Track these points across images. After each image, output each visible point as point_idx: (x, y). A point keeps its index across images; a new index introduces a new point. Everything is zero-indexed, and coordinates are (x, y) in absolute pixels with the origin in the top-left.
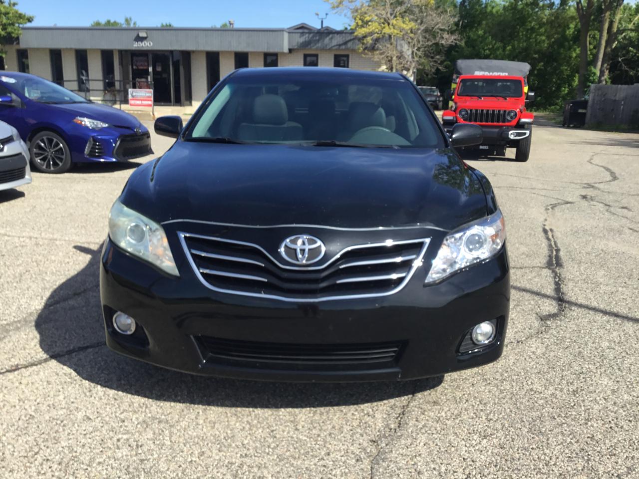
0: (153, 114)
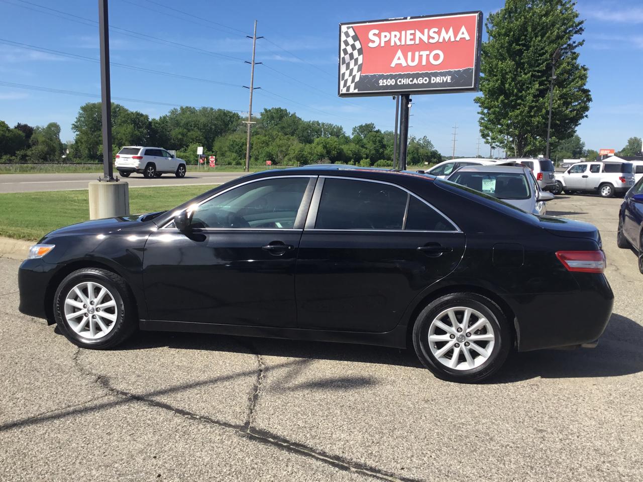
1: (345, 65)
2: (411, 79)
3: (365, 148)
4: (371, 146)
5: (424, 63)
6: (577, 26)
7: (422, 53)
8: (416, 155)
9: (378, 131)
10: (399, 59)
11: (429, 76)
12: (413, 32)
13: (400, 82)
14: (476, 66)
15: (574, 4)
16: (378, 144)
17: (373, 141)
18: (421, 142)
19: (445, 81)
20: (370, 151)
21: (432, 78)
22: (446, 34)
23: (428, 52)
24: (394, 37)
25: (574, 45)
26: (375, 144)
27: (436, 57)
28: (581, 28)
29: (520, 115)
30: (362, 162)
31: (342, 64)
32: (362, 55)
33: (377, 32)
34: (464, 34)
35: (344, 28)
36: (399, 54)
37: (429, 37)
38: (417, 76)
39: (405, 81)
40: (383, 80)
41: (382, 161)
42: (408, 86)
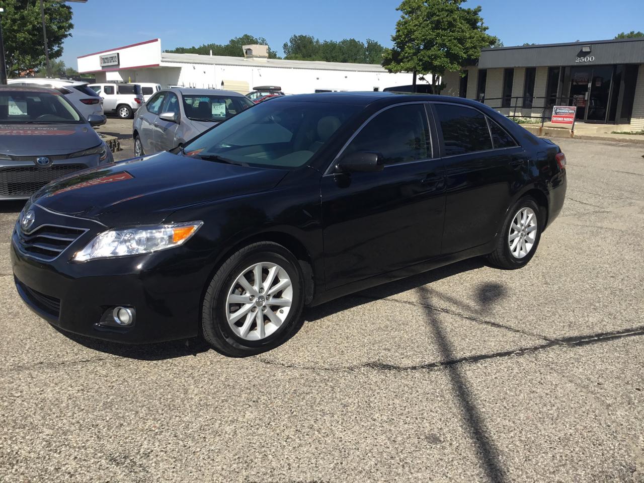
0: (572, 132)
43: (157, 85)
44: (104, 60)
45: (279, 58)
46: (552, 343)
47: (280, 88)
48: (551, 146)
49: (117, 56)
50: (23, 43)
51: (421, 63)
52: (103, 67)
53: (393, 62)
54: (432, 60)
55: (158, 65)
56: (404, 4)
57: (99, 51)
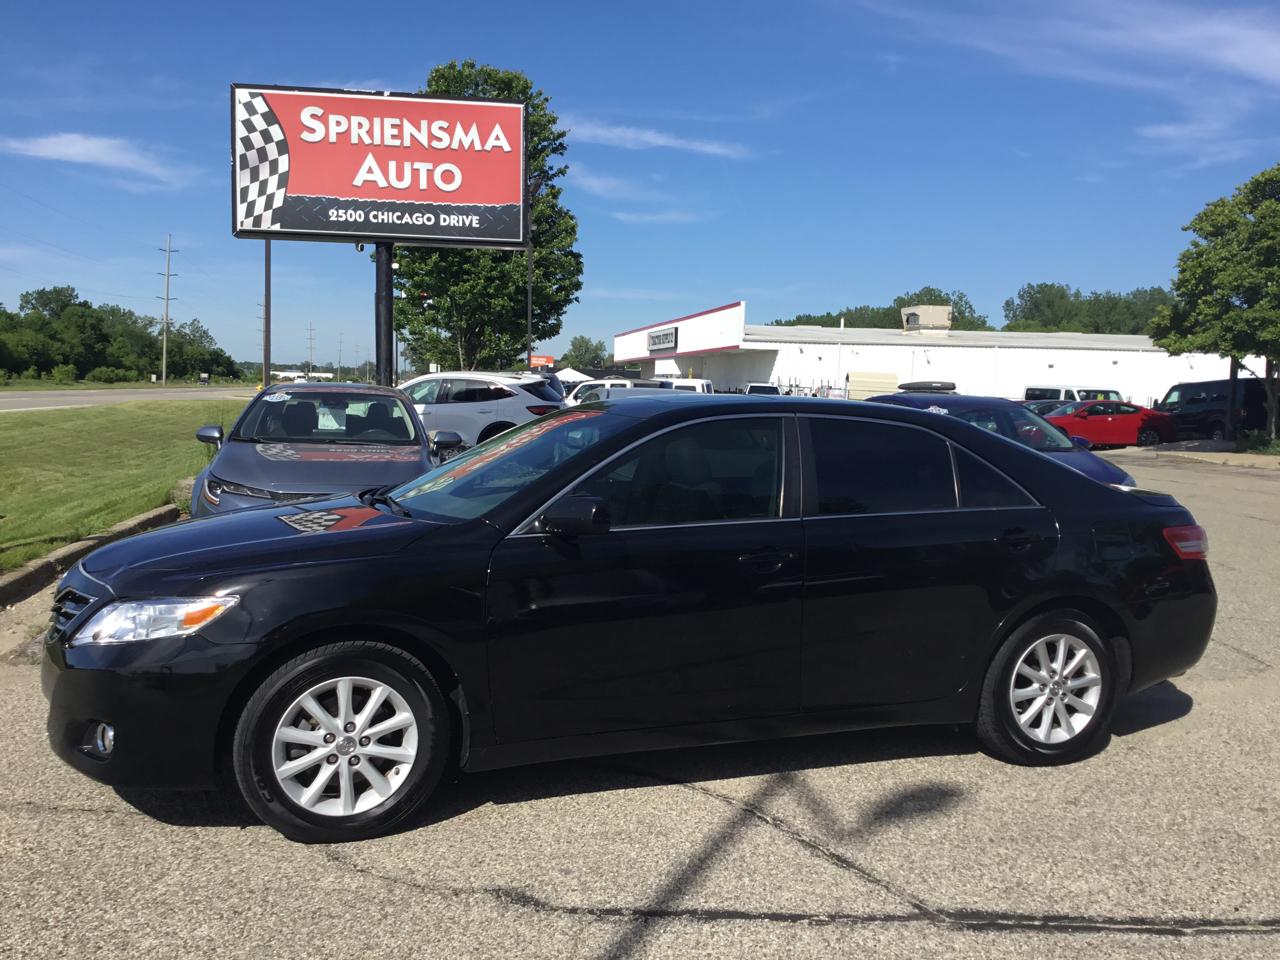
1: (247, 172)
2: (399, 214)
3: (59, 340)
4: (72, 337)
5: (423, 184)
6: (555, 139)
7: (417, 165)
8: (177, 358)
9: (85, 305)
10: (369, 171)
11: (435, 211)
12: (397, 121)
13: (375, 217)
14: (524, 201)
15: (546, 100)
16: (89, 332)
17: (78, 326)
18: (187, 331)
19: (467, 223)
20: (72, 348)
21: (442, 216)
22: (464, 135)
23: (430, 166)
24: (358, 128)
25: (551, 173)
26: (82, 332)
27: (448, 177)
28: (561, 144)
29: (470, 291)
30: (55, 371)
31: (242, 169)
32: (286, 156)
33: (319, 112)
34: (498, 139)
35: (242, 95)
36: (370, 161)
37: (431, 137)
38: (412, 209)
39: (385, 217)
40: (337, 210)
41: (104, 369)
42: (392, 227)
43: (704, 382)
44: (654, 339)
45: (992, 329)
46: (923, 913)
47: (954, 384)
48: (1171, 509)
49: (673, 331)
50: (500, 315)
51: (1229, 336)
52: (651, 351)
53: (1173, 332)
54: (1256, 328)
55: (737, 347)
56: (1200, 218)
57: (648, 325)
